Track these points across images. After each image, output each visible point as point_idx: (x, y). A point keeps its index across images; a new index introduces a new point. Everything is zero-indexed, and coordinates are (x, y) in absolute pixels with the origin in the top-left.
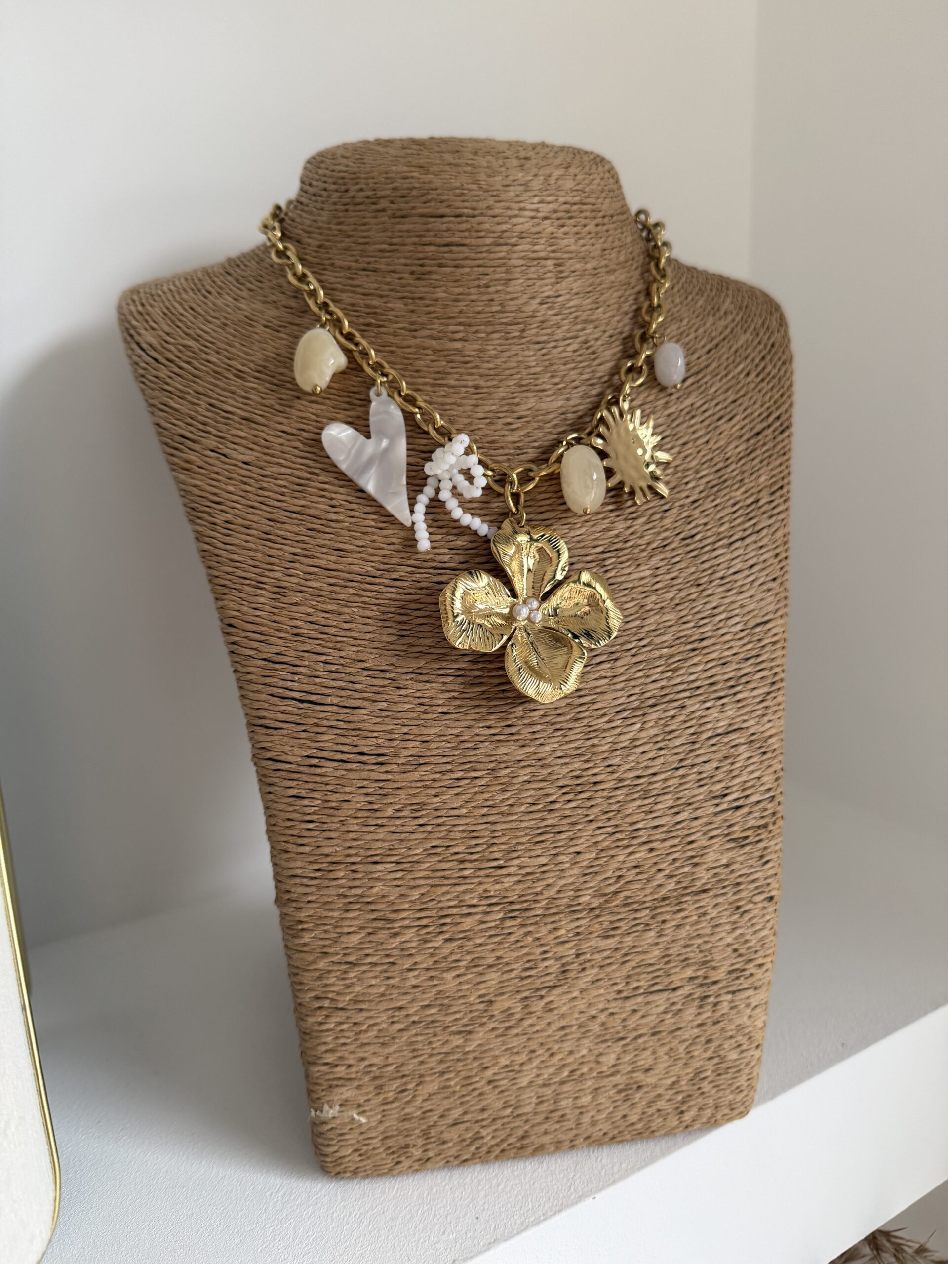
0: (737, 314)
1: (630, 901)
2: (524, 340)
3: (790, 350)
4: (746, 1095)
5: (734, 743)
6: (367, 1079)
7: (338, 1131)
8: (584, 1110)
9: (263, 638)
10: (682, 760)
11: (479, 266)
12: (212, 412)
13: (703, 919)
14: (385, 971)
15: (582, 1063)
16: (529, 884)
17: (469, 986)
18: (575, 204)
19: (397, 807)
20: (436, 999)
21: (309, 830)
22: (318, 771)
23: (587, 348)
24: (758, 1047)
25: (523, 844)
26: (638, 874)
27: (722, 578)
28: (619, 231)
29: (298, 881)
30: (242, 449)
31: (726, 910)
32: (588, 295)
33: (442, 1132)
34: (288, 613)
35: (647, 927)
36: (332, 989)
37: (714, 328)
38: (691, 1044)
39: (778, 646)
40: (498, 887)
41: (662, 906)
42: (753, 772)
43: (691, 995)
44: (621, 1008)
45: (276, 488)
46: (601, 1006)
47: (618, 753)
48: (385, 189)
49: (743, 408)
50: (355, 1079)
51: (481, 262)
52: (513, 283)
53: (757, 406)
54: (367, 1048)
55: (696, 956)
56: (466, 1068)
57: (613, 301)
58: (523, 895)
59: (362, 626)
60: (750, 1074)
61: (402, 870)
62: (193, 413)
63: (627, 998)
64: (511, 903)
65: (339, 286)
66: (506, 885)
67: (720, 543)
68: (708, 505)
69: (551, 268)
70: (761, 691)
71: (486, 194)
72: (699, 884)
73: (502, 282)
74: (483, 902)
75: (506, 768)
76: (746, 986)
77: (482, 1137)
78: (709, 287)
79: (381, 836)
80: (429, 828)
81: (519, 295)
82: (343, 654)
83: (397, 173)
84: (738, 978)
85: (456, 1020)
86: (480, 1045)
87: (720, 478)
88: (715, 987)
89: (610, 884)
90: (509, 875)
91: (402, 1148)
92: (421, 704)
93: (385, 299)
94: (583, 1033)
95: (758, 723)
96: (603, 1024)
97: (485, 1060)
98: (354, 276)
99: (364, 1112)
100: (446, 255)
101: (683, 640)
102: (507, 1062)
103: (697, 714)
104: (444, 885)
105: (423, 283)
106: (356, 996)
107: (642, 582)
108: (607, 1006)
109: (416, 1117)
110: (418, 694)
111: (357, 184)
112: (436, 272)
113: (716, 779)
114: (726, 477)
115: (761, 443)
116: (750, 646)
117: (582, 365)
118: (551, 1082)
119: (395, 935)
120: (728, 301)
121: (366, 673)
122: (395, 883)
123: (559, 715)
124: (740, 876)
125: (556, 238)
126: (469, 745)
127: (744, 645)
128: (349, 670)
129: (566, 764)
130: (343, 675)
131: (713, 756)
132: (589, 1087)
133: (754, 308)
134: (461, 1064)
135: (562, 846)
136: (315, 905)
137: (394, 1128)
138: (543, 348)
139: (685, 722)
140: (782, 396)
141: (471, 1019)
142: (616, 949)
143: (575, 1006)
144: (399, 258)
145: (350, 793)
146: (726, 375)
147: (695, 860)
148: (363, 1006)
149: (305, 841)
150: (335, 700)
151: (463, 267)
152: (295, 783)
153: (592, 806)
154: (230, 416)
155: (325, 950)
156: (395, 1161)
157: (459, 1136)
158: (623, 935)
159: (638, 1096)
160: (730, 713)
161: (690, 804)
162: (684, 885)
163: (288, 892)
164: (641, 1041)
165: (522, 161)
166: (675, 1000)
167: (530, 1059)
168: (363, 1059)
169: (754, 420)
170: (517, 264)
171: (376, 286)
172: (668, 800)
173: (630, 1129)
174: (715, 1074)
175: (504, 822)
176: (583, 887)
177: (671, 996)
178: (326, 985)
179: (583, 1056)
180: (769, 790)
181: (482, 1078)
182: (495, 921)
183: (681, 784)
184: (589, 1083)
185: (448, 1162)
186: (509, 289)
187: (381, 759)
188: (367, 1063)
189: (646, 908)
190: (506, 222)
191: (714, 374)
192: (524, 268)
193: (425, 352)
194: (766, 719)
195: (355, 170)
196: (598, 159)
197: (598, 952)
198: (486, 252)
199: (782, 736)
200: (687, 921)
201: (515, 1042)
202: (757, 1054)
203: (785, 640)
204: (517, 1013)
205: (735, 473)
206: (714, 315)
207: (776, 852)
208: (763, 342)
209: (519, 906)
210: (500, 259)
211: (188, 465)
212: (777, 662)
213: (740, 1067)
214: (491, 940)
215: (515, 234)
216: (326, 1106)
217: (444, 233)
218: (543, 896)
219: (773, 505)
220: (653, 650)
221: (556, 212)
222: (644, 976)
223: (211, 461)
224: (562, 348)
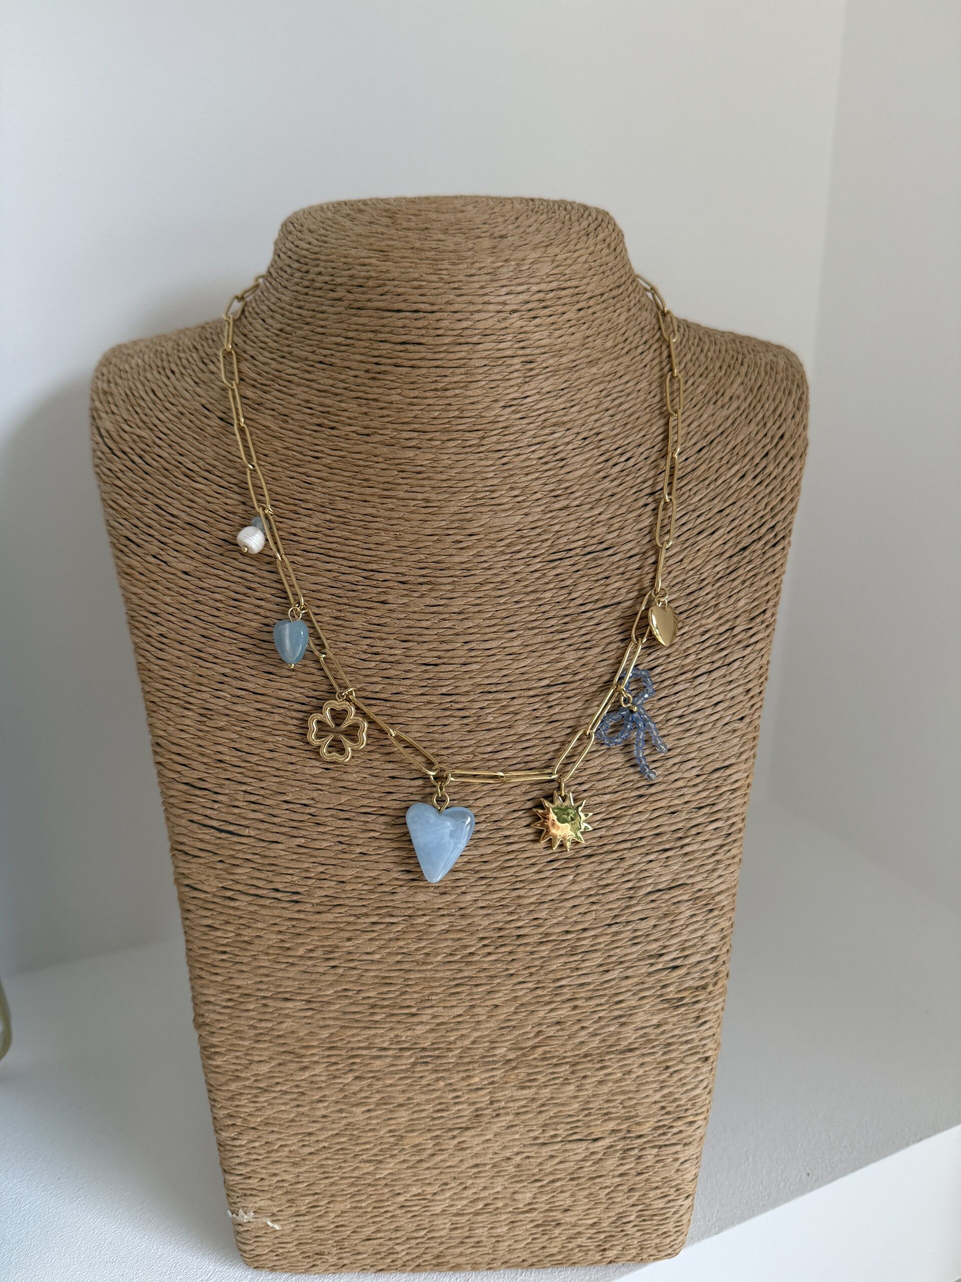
0: (745, 399)
1: (548, 1055)
2: (482, 449)
3: (806, 439)
4: (674, 1240)
5: (676, 900)
6: (279, 1192)
7: (253, 1234)
8: (500, 1239)
10: (616, 916)
11: (437, 367)
12: (158, 514)
13: (627, 1077)
14: (295, 1100)
15: (495, 1199)
16: (444, 1033)
17: (379, 1121)
18: (552, 290)
19: (309, 948)
20: (346, 1129)
21: (223, 960)
22: (232, 904)
23: (556, 454)
25: (437, 994)
26: (558, 1031)
27: (681, 717)
28: (611, 309)
29: (211, 1007)
30: (182, 557)
31: (655, 1068)
32: (562, 393)
33: (356, 1245)
34: (212, 738)
35: (566, 1082)
36: (243, 1110)
37: (711, 419)
38: (612, 1191)
39: (739, 793)
40: (409, 1033)
41: (583, 1062)
42: (696, 930)
43: (611, 1147)
44: (537, 1153)
45: (211, 603)
46: (516, 1150)
47: (546, 906)
48: (341, 276)
49: (729, 519)
50: (267, 1191)
51: (439, 363)
52: (473, 385)
53: (747, 516)
54: (279, 1166)
55: (620, 1112)
56: (377, 1192)
57: (593, 396)
58: (435, 1043)
59: (285, 756)
60: (679, 1221)
61: (312, 1009)
62: (138, 514)
63: (544, 1144)
64: (424, 1049)
65: (296, 379)
66: (418, 1032)
69: (518, 367)
70: (713, 844)
71: (447, 286)
72: (624, 1043)
73: (461, 385)
74: (394, 1046)
75: (424, 915)
76: (673, 1141)
77: (398, 1253)
78: (718, 364)
79: (291, 975)
80: (340, 971)
81: (480, 398)
82: (263, 784)
83: (355, 257)
84: (664, 1134)
85: (366, 1150)
86: (390, 1174)
87: (692, 602)
88: (639, 1141)
89: (528, 1038)
90: (421, 1023)
91: (317, 1254)
92: (341, 843)
93: (339, 398)
94: (498, 1172)
95: (705, 880)
96: (518, 1166)
97: (396, 1188)
98: (310, 369)
99: (277, 1220)
100: (401, 354)
101: (628, 785)
102: (420, 1191)
103: (636, 868)
104: (354, 1027)
105: (378, 383)
106: (267, 1119)
108: (522, 1150)
109: (329, 1230)
110: (336, 833)
111: (317, 266)
112: (391, 373)
113: (652, 938)
114: (698, 601)
115: (746, 560)
116: (705, 794)
117: (547, 474)
118: (465, 1212)
119: (305, 1068)
120: (739, 380)
121: (286, 806)
122: (305, 1021)
123: (485, 862)
124: (673, 1036)
125: (525, 332)
126: (386, 890)
127: (698, 792)
128: (268, 802)
129: (488, 915)
130: (262, 807)
131: (651, 914)
132: (505, 1219)
133: (769, 388)
134: (370, 1189)
135: (478, 999)
136: (227, 1032)
137: (308, 1237)
138: (504, 457)
139: (623, 875)
140: (782, 499)
141: (381, 1150)
142: (533, 1099)
143: (488, 1148)
144: (354, 354)
145: (263, 929)
146: (716, 480)
147: (623, 1020)
148: (274, 1129)
149: (219, 971)
150: (253, 833)
151: (420, 367)
152: (208, 913)
153: (513, 960)
154: (175, 520)
155: (237, 1074)
156: (311, 1265)
157: (374, 1250)
158: (540, 1087)
159: (557, 1231)
160: (675, 868)
161: (621, 963)
162: (608, 1043)
163: (202, 1015)
164: (558, 1184)
166: (595, 1150)
167: (442, 1190)
168: (275, 1175)
169: (741, 533)
170: (477, 365)
171: (331, 382)
172: (597, 958)
173: (549, 1259)
174: (640, 1219)
175: (419, 971)
176: (499, 1039)
177: (590, 1146)
178: (237, 1106)
179: (498, 1192)
180: (713, 949)
181: (394, 1203)
183: (613, 941)
184: (504, 1217)
185: (364, 1269)
186: (470, 393)
187: (295, 898)
188: (278, 1178)
189: (567, 1063)
190: (467, 319)
191: (701, 479)
192: (488, 368)
193: (376, 459)
194: (716, 874)
195: (316, 249)
197: (514, 1101)
198: (444, 352)
199: (735, 891)
200: (610, 1077)
201: (427, 1174)
202: (688, 1202)
203: (749, 785)
204: (428, 1149)
205: (710, 596)
206: (715, 403)
207: (715, 1013)
208: (770, 434)
209: (430, 1054)
210: (461, 359)
211: (130, 571)
212: (736, 811)
213: (667, 1215)
214: (400, 1082)
215: (476, 332)
216: (241, 1211)
217: (400, 330)
218: (457, 1046)
219: (751, 632)
220: (592, 796)
221: (528, 302)
222: (563, 1125)
223: (152, 568)
224: (525, 456)
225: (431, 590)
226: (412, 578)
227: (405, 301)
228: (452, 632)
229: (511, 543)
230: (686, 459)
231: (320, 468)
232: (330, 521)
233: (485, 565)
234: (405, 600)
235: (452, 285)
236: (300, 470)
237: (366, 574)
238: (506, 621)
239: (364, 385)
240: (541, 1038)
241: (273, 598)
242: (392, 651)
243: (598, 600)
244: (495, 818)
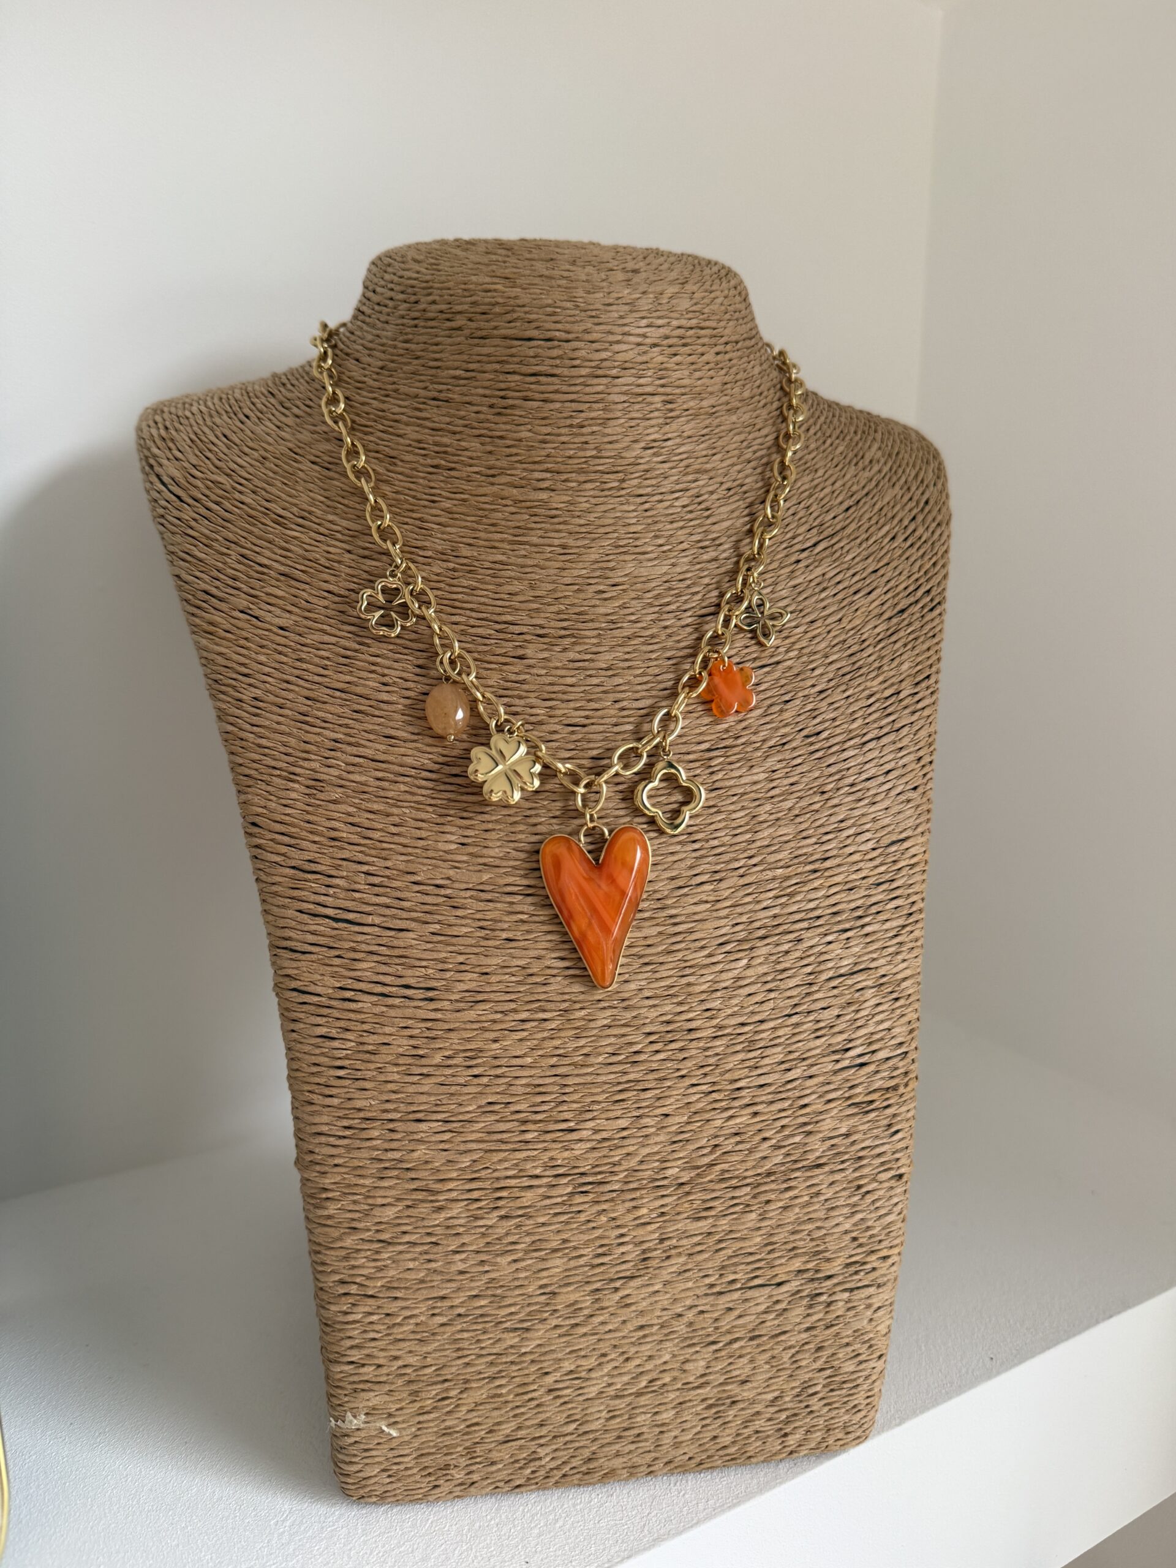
0: (885, 463)
1: (727, 1175)
2: (623, 492)
3: (948, 509)
4: (865, 1416)
5: (859, 986)
6: (400, 1382)
7: (362, 1446)
8: (664, 1429)
9: (293, 841)
10: (795, 1005)
11: (571, 401)
12: (244, 564)
13: (815, 1200)
15: (664, 1371)
16: (605, 1152)
17: (528, 1274)
18: (691, 328)
19: (447, 1053)
20: (487, 1288)
21: (339, 1078)
22: (353, 1006)
23: (700, 503)
24: (880, 1357)
25: (599, 1103)
26: (738, 1143)
27: (852, 785)
28: (745, 359)
29: (323, 1139)
30: (278, 612)
31: (844, 1189)
32: (703, 439)
33: (490, 1451)
34: (324, 812)
35: (747, 1208)
36: (360, 1272)
37: (855, 480)
38: (798, 1352)
39: (917, 869)
40: (566, 1154)
41: (766, 1183)
42: (882, 1021)
43: (798, 1292)
44: (712, 1306)
45: (317, 660)
46: (688, 1302)
47: (719, 994)
48: (461, 304)
49: (885, 579)
50: (384, 1382)
51: (574, 397)
52: (612, 423)
53: (902, 578)
54: (402, 1345)
55: (807, 1246)
56: (521, 1373)
57: (734, 446)
58: (597, 1166)
59: (413, 831)
60: (869, 1390)
61: (450, 1131)
62: (220, 565)
63: (720, 1293)
64: (582, 1174)
65: (404, 418)
66: (577, 1153)
67: (852, 743)
68: (837, 696)
69: (659, 406)
70: (895, 924)
71: (583, 314)
72: (812, 1157)
73: (599, 422)
74: (547, 1173)
75: (582, 1008)
76: (866, 1283)
77: (540, 1459)
78: (852, 429)
79: (425, 1089)
80: (485, 1080)
81: (619, 437)
82: (389, 864)
83: (477, 284)
84: (856, 1273)
85: (512, 1314)
86: (539, 1345)
87: (854, 663)
88: (829, 1283)
89: (703, 1155)
90: (581, 1140)
91: (440, 1469)
92: (482, 928)
93: (458, 437)
94: (666, 1335)
95: (889, 963)
96: (691, 1324)
97: (545, 1364)
98: (421, 406)
99: (396, 1423)
100: (532, 386)
101: (802, 859)
102: (572, 1367)
103: (816, 950)
104: (501, 1150)
105: (504, 419)
106: (390, 1282)
107: (755, 788)
108: (696, 1303)
109: (457, 1432)
110: (478, 916)
111: (429, 294)
112: (520, 407)
113: (837, 1029)
114: (861, 663)
115: (906, 622)
116: (882, 869)
117: (692, 523)
118: (626, 1393)
119: (440, 1209)
120: (876, 446)
121: (417, 888)
122: (441, 1146)
124: (863, 1149)
125: (666, 369)
126: (538, 980)
127: (876, 867)
128: (395, 884)
129: (654, 1006)
130: (388, 890)
131: (834, 1001)
132: (672, 1400)
133: (907, 456)
134: (515, 1368)
135: (646, 1107)
136: (343, 1170)
137: (432, 1444)
138: (647, 502)
139: (801, 959)
140: (934, 564)
141: (529, 1314)
142: (710, 1233)
143: (656, 1302)
144: (476, 388)
145: (390, 1035)
146: (867, 539)
147: (808, 1128)
148: (399, 1295)
149: (334, 1091)
150: (377, 920)
151: (552, 402)
152: (325, 1020)
153: (684, 1059)
154: (265, 570)
155: (355, 1224)
156: (431, 1485)
157: (512, 1456)
158: (717, 1217)
159: (732, 1412)
160: (856, 949)
161: (804, 1059)
162: (793, 1158)
163: (312, 1152)
164: (736, 1346)
165: (630, 274)
166: (779, 1298)
167: (600, 1364)
168: (396, 1358)
169: (898, 594)
170: (617, 400)
171: (448, 419)
172: (778, 1054)
173: (721, 1453)
174: (827, 1389)
175: (577, 1075)
176: (670, 1157)
177: (775, 1292)
178: (354, 1267)
179: (665, 1363)
180: (901, 1044)
181: (541, 1386)
182: (562, 1196)
183: (794, 1034)
184: (672, 1396)
185: (497, 1487)
186: (608, 431)
187: (430, 994)
188: (400, 1363)
189: (747, 1185)
190: (606, 350)
191: (852, 537)
192: (626, 405)
193: (504, 502)
194: (900, 957)
195: (428, 278)
196: (723, 272)
197: (687, 1237)
198: (582, 384)
199: (919, 978)
200: (797, 1201)
201: (582, 1343)
202: (879, 1365)
203: (926, 862)
204: (586, 1308)
205: (872, 658)
206: (856, 464)
207: (907, 1120)
208: (915, 498)
209: (590, 1179)
210: (598, 393)
211: (211, 628)
212: (916, 888)
213: (859, 1381)
214: (556, 1220)
215: (616, 364)
216: (349, 1414)
217: (532, 360)
218: (622, 1168)
219: (917, 698)
220: (764, 870)
221: (667, 337)
222: (742, 1267)
223: (240, 624)
224: (668, 503)
225: (574, 644)
226: (552, 631)
227: (537, 328)
228: (601, 689)
229: (659, 594)
230: (834, 518)
231: (439, 512)
232: (454, 570)
233: (633, 618)
234: (546, 655)
235: (589, 313)
236: (414, 515)
237: (498, 627)
238: (659, 678)
239: (488, 421)
240: (718, 1153)
241: (391, 654)
242: (534, 711)
243: (755, 659)
244: (658, 896)
